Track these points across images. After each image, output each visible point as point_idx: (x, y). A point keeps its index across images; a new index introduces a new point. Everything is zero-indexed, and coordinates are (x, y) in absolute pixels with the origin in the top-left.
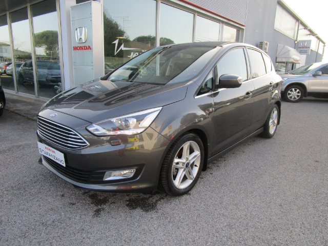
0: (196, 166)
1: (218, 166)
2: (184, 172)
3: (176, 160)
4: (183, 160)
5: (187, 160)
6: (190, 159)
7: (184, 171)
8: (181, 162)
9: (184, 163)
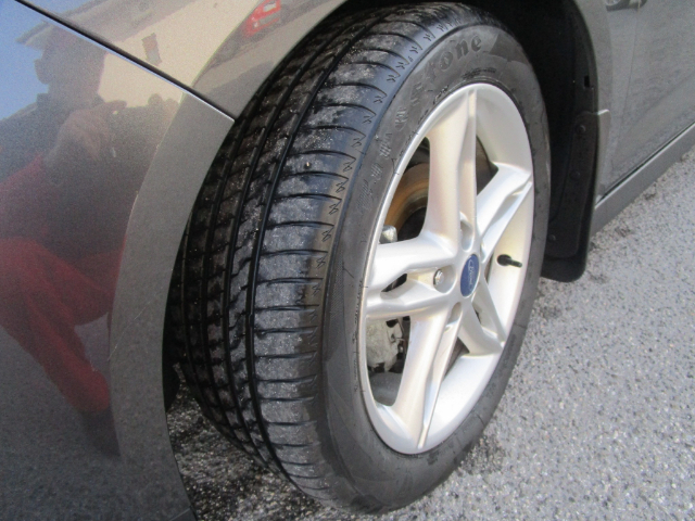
0: (505, 260)
1: (624, 233)
2: (454, 328)
3: (386, 260)
4: (436, 245)
5: (464, 244)
6: (482, 222)
7: (451, 319)
8: (425, 268)
9: (445, 269)
